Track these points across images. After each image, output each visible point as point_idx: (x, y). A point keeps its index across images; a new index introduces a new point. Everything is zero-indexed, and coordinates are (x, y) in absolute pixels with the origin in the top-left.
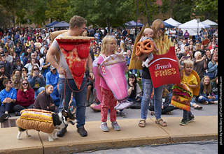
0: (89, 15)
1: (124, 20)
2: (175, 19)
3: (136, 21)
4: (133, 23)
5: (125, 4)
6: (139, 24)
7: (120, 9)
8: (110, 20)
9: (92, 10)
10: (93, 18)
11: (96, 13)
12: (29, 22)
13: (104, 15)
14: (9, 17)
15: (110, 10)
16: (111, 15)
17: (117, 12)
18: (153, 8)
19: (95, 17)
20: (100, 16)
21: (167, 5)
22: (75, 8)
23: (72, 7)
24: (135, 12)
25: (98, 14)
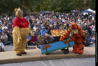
0: (57, 8)
1: (70, 10)
2: (91, 9)
3: (75, 10)
4: (74, 11)
5: (71, 3)
6: (76, 11)
7: (69, 5)
8: (65, 10)
9: (58, 6)
10: (58, 9)
11: (59, 7)
12: (34, 11)
13: (63, 8)
14: (27, 10)
15: (65, 6)
16: (65, 8)
17: (68, 7)
18: (82, 5)
19: (59, 9)
20: (61, 9)
21: (88, 3)
22: (51, 6)
23: (50, 5)
24: (75, 6)
25: (60, 8)
